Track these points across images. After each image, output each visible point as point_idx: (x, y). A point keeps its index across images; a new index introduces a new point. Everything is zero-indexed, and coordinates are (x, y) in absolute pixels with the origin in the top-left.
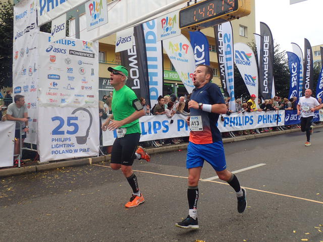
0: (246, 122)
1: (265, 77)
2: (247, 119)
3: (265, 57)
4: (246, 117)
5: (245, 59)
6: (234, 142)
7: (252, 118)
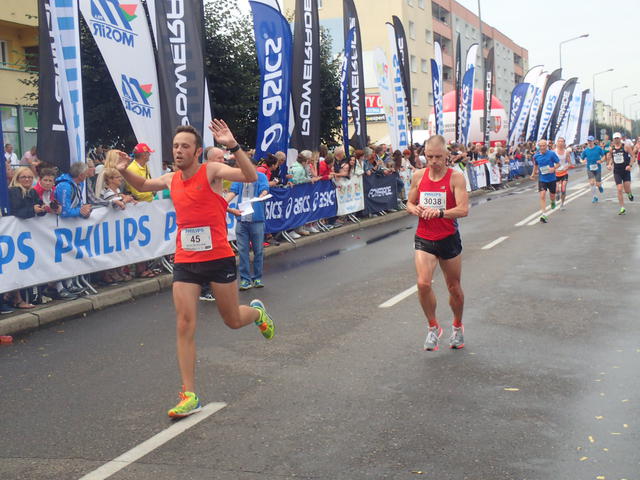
0: (128, 239)
1: (177, 85)
2: (130, 226)
3: (171, 21)
4: (128, 221)
5: (121, 25)
6: (92, 312)
7: (146, 224)
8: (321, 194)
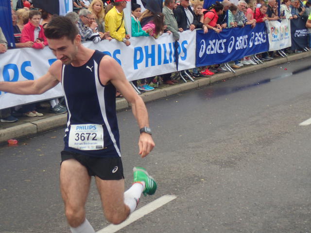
7: (118, 56)
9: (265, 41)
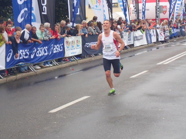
8: (55, 46)
9: (61, 50)
